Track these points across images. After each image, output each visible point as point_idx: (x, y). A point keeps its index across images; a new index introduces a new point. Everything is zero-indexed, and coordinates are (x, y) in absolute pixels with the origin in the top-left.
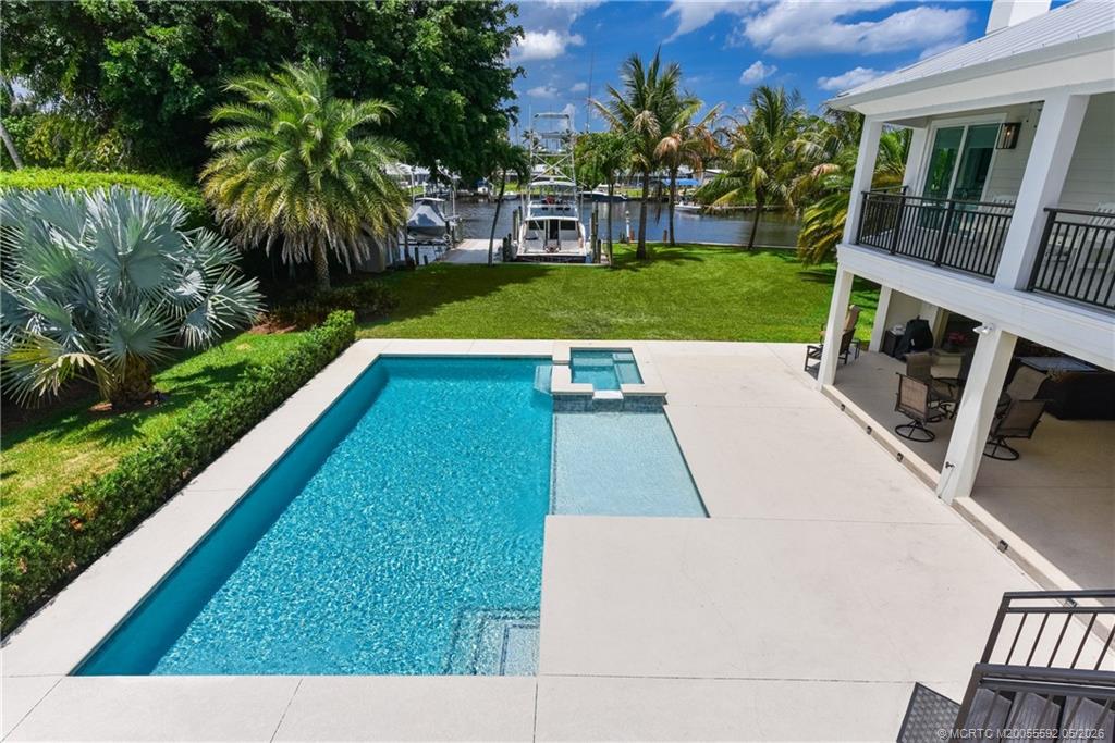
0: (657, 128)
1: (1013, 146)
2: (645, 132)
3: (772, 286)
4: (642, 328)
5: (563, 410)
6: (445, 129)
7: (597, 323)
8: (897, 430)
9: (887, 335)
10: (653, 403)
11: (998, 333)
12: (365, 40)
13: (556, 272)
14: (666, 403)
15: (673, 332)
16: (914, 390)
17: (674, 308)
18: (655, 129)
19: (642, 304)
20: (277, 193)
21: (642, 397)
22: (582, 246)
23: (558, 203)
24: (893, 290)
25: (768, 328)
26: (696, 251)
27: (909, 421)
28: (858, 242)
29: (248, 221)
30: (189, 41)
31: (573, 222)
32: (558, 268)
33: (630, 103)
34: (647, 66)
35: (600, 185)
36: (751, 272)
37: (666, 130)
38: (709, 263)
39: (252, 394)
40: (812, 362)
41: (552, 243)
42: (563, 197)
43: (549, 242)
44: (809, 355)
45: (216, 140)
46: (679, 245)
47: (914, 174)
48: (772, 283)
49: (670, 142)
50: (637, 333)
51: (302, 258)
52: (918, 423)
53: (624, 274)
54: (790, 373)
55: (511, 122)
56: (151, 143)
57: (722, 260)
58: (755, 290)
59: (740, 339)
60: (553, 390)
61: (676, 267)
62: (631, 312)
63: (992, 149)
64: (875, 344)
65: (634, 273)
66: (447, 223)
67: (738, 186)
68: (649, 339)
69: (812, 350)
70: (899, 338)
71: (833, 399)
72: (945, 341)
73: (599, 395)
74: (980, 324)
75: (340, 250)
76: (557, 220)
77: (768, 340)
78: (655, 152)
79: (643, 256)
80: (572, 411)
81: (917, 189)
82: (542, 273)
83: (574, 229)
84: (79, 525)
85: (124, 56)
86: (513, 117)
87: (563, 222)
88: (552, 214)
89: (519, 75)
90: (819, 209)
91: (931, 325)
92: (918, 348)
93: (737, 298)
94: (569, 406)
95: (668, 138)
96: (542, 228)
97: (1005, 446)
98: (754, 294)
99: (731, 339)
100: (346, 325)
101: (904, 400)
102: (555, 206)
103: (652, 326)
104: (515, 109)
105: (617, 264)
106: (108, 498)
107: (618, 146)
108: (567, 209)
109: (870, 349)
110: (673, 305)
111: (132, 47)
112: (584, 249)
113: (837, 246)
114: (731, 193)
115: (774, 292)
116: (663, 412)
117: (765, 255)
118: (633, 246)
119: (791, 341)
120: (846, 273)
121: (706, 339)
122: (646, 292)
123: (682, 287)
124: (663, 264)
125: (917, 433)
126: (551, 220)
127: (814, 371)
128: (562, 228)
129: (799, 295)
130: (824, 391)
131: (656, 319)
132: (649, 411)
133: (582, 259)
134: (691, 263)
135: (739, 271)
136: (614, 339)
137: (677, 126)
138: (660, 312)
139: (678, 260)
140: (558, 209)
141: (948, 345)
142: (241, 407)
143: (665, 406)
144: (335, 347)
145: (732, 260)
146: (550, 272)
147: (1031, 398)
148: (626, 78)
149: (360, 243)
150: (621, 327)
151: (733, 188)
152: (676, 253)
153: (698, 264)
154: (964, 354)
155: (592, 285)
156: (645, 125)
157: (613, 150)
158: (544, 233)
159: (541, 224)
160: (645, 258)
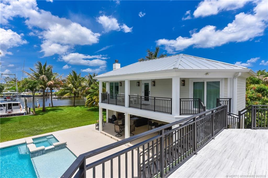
0: (47, 79)
1: (121, 86)
2: (43, 80)
3: (82, 114)
4: (52, 129)
5: (35, 156)
7: (36, 130)
8: (116, 136)
9: (109, 119)
10: (63, 146)
11: (127, 114)
13: (14, 119)
14: (67, 145)
15: (62, 128)
16: (117, 127)
17: (59, 122)
18: (46, 79)
19: (49, 123)
21: (60, 145)
22: (22, 110)
23: (11, 98)
24: (108, 110)
25: (85, 123)
26: (60, 108)
27: (117, 134)
28: (102, 102)
31: (18, 103)
32: (15, 118)
33: (38, 73)
35: (23, 92)
36: (76, 111)
37: (49, 79)
38: (65, 110)
40: (97, 127)
41: (10, 110)
42: (13, 96)
43: (7, 110)
44: (96, 126)
46: (55, 107)
47: (108, 90)
48: (82, 113)
49: (51, 82)
50: (52, 130)
52: (119, 133)
53: (40, 116)
54: (93, 131)
57: (68, 109)
58: (79, 115)
59: (80, 126)
60: (30, 151)
61: (55, 112)
62: (46, 126)
63: (118, 86)
64: (107, 121)
65: (43, 116)
68: (56, 131)
69: (96, 125)
70: (111, 119)
71: (103, 133)
72: (118, 118)
73: (47, 148)
74: (125, 113)
76: (11, 103)
77: (86, 125)
78: (47, 84)
79: (44, 110)
80: (38, 156)
81: (109, 92)
82: (8, 120)
83: (18, 105)
87: (13, 104)
88: (9, 102)
90: (89, 96)
91: (116, 116)
92: (115, 120)
93: (75, 117)
94: (37, 154)
95: (50, 82)
96: (5, 106)
97: (132, 134)
98: (78, 116)
99: (77, 126)
101: (116, 130)
102: (10, 99)
103: (55, 128)
105: (37, 114)
107: (35, 83)
108: (15, 100)
109: (106, 122)
110: (58, 122)
112: (23, 111)
113: (98, 103)
114: (68, 94)
115: (83, 115)
116: (66, 147)
117: (78, 107)
118: (41, 108)
119: (91, 124)
120: (101, 108)
121: (71, 128)
122: (49, 120)
123: (59, 117)
124: (51, 112)
125: (119, 136)
126: (8, 104)
127: (98, 129)
128: (13, 106)
129: (88, 114)
130: (101, 133)
131: (55, 126)
132: (62, 148)
133: (23, 114)
134: (60, 111)
135: (73, 111)
136: (45, 133)
137: (52, 79)
138: (56, 124)
139: (56, 111)
140: (11, 100)
141: (119, 119)
143: (66, 146)
145: (70, 109)
146: (12, 119)
147: (133, 124)
148: (36, 67)
150: (45, 130)
151: (68, 92)
152: (54, 109)
153: (62, 111)
154: (122, 120)
155: (30, 121)
156: (43, 78)
157: (34, 84)
158: (6, 107)
159: (4, 105)
160: (46, 111)
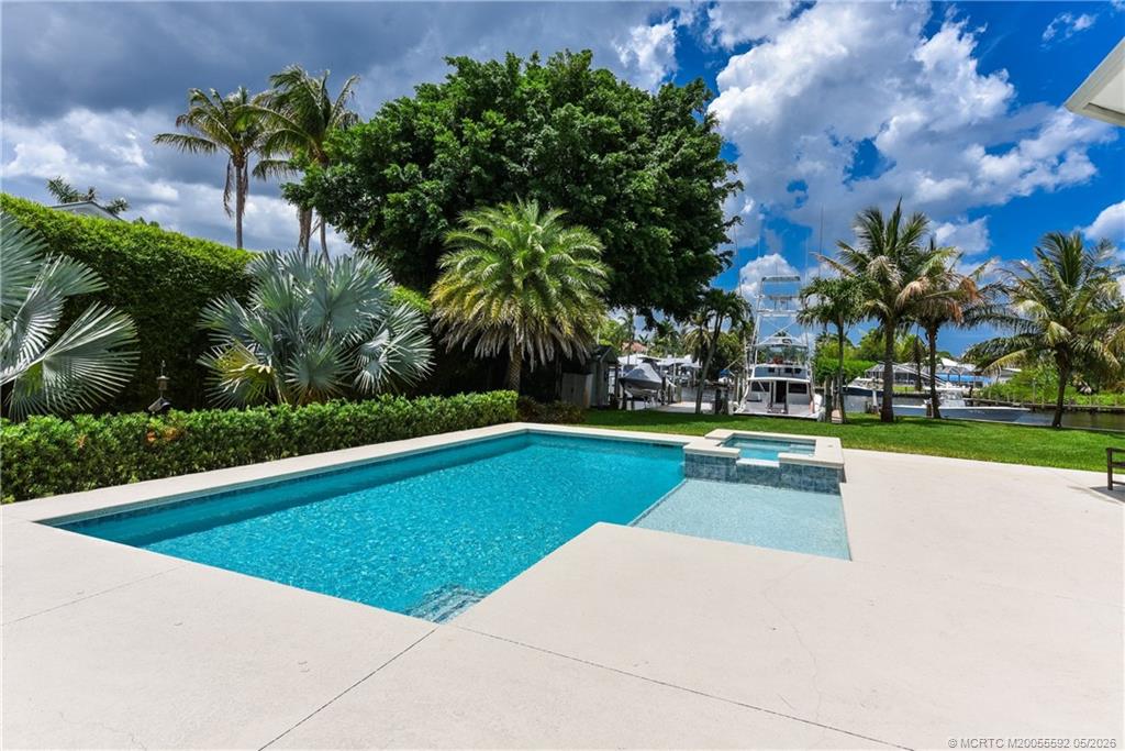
2: (883, 277)
5: (697, 475)
6: (652, 261)
10: (822, 478)
12: (585, 184)
14: (844, 480)
18: (895, 276)
20: (482, 295)
21: (807, 468)
22: (814, 410)
23: (786, 364)
29: (454, 319)
30: (447, 190)
31: (805, 385)
34: (887, 217)
35: (858, 378)
37: (909, 274)
38: (983, 429)
39: (376, 413)
41: (778, 404)
43: (774, 406)
45: (444, 262)
46: (945, 419)
49: (917, 286)
51: (491, 353)
53: (854, 428)
55: (724, 265)
56: (407, 269)
57: (1007, 429)
61: (933, 428)
65: (870, 428)
66: (664, 379)
67: (1026, 346)
73: (746, 460)
75: (526, 348)
76: (785, 382)
79: (888, 418)
80: (708, 478)
83: (805, 392)
84: (153, 439)
85: (399, 203)
86: (727, 261)
87: (791, 384)
88: (779, 375)
89: (736, 223)
94: (705, 470)
95: (913, 283)
96: (767, 390)
100: (506, 402)
102: (783, 366)
104: (730, 253)
106: (190, 429)
108: (798, 370)
111: (405, 197)
112: (816, 412)
116: (839, 493)
117: (1080, 432)
126: (778, 382)
128: (791, 391)
132: (817, 489)
137: (924, 271)
140: (787, 370)
142: (362, 419)
143: (841, 485)
144: (486, 417)
148: (859, 229)
149: (547, 346)
153: (966, 428)
156: (882, 270)
157: (840, 292)
158: (769, 394)
159: (766, 386)
160: (893, 421)
